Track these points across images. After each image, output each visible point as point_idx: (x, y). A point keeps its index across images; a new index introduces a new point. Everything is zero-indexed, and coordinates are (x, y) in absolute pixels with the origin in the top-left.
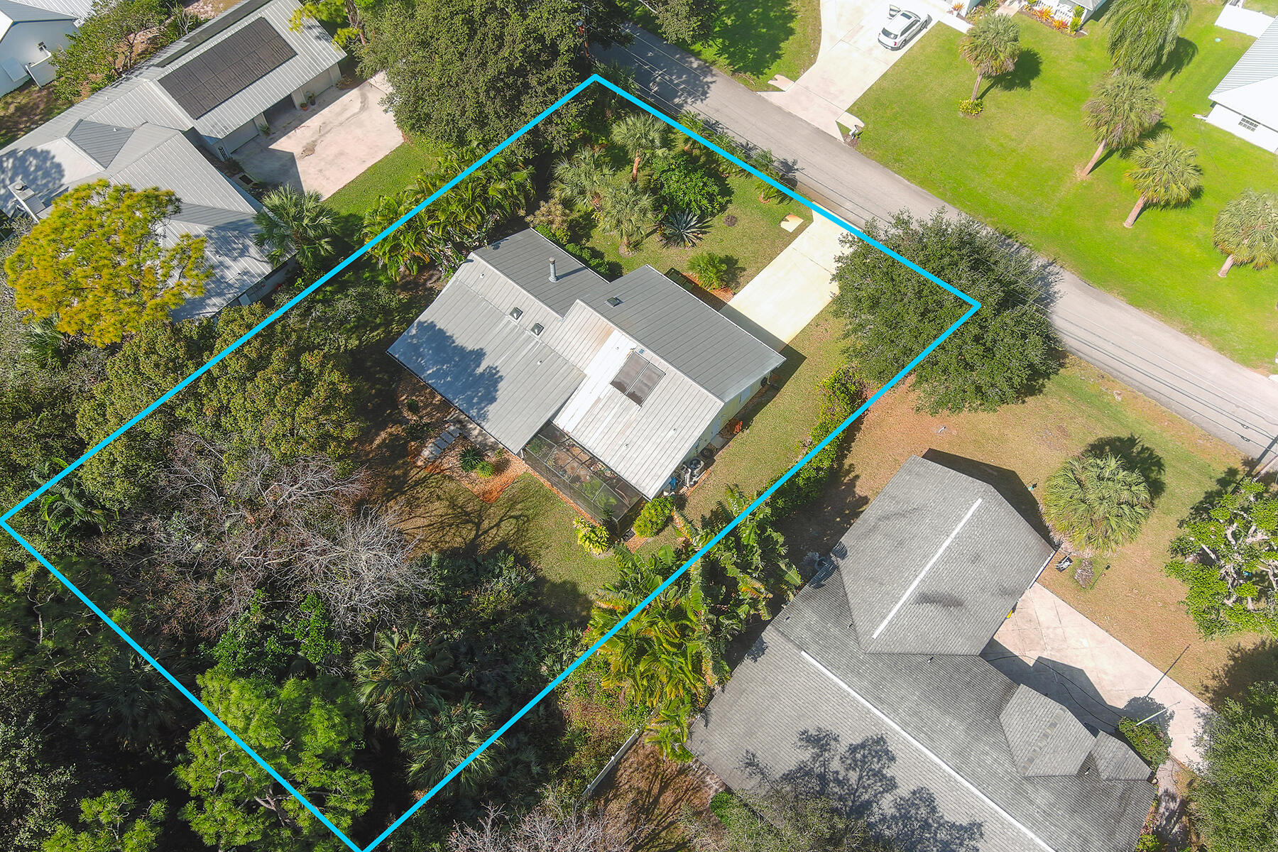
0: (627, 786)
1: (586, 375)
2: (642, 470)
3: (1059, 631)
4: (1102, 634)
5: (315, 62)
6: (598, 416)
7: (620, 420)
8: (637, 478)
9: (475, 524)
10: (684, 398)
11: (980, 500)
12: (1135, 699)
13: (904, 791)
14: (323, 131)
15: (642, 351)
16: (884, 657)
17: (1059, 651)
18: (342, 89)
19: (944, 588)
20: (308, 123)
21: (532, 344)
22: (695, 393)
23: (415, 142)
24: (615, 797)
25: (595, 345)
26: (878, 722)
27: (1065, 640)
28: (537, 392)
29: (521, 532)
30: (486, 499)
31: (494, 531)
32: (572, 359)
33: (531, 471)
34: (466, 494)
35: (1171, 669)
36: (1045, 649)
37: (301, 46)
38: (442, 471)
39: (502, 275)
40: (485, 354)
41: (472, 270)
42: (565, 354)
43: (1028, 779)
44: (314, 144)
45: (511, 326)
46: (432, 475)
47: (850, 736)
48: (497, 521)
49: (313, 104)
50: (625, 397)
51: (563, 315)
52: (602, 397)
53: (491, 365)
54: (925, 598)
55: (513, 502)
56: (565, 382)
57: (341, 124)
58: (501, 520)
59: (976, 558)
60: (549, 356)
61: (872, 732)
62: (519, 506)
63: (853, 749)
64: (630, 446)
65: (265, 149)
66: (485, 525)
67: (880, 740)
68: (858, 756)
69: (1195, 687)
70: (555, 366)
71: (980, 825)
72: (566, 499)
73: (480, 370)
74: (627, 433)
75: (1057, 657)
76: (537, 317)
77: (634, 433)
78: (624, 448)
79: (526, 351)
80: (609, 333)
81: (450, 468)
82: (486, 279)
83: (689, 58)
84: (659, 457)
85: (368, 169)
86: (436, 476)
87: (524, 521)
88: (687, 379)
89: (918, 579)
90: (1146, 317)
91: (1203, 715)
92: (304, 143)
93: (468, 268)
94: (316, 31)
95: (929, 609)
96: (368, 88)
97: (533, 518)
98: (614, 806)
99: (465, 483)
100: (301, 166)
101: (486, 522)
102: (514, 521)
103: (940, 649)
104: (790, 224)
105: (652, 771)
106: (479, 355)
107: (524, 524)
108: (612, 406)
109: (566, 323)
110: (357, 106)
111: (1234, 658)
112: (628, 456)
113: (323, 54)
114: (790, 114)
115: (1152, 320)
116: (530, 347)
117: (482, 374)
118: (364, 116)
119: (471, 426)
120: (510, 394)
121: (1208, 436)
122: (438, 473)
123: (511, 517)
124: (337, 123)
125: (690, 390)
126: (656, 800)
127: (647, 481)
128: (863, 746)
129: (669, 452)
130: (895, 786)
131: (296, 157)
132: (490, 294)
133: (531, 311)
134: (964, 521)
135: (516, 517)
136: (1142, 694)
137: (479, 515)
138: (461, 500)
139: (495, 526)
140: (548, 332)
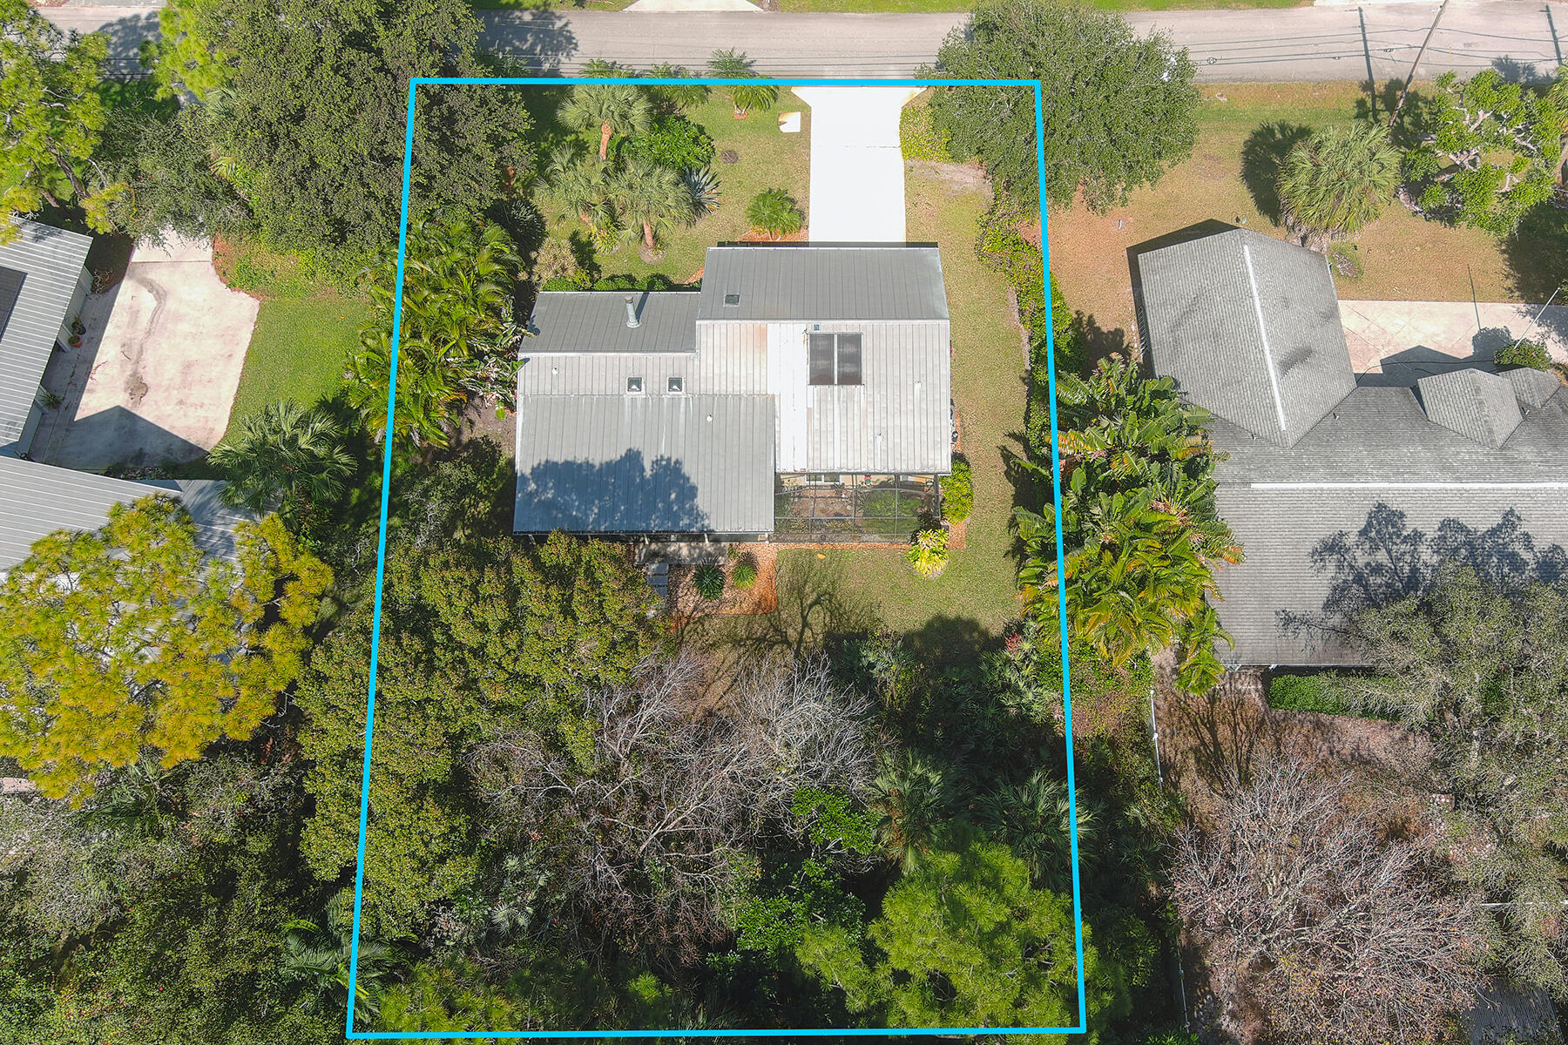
0: (1179, 757)
1: (774, 395)
2: (918, 448)
3: (1373, 327)
4: (1404, 305)
5: (59, 269)
6: (823, 429)
7: (850, 415)
8: (918, 461)
9: (782, 642)
10: (903, 344)
11: (1246, 247)
12: (1475, 338)
13: (1431, 533)
14: (132, 354)
15: (817, 327)
16: (1304, 440)
17: (1389, 343)
18: (106, 291)
19: (1290, 346)
20: (100, 358)
21: (683, 405)
22: (909, 331)
23: (276, 294)
24: (1179, 775)
25: (757, 356)
26: (1366, 494)
27: (1384, 331)
28: (736, 450)
29: (836, 612)
30: (766, 608)
31: (808, 633)
32: (743, 388)
33: (782, 546)
34: (740, 621)
35: (1475, 294)
36: (1378, 351)
37: (21, 260)
38: (689, 617)
39: (580, 354)
40: (639, 453)
41: (535, 374)
42: (730, 390)
43: (1502, 448)
44: (135, 375)
45: (639, 403)
46: (682, 633)
47: (1353, 526)
48: (800, 620)
49: (83, 331)
50: (836, 388)
51: (693, 350)
52: (810, 406)
53: (655, 459)
54: (1286, 366)
55: (797, 590)
56: (757, 418)
57: (149, 333)
58: (804, 618)
59: (1286, 302)
60: (714, 403)
61: (1369, 506)
62: (808, 589)
63: (1363, 533)
64: (884, 434)
65: (72, 425)
66: (792, 634)
67: (1381, 507)
68: (1373, 534)
69: (1503, 296)
70: (730, 409)
71: (1512, 511)
72: (850, 547)
73: (648, 473)
74: (870, 423)
75: (1392, 351)
76: (663, 372)
77: (877, 417)
78: (879, 439)
79: (682, 417)
80: (763, 334)
81: (695, 609)
82: (562, 372)
83: (512, 13)
84: (924, 423)
85: (246, 359)
86: (688, 628)
87: (825, 598)
88: (890, 322)
89: (1267, 352)
90: (1179, 13)
91: (1527, 312)
92: (121, 383)
93: (528, 373)
94: (29, 230)
95: (1295, 372)
96: (139, 271)
97: (834, 589)
98: (1185, 783)
99: (726, 610)
100: (148, 411)
101: (791, 632)
102: (818, 608)
103: (1332, 403)
104: (791, 123)
105: (1188, 722)
106: (633, 457)
107: (830, 602)
108: (830, 407)
109: (704, 357)
110: (147, 300)
111: (1503, 252)
112: (890, 445)
113: (61, 254)
114: (679, 14)
115: (1187, 13)
116: (682, 410)
117: (655, 476)
118: (171, 304)
119: (673, 548)
120: (708, 474)
121: (1319, 84)
122: (688, 624)
123: (811, 606)
124: (140, 335)
125: (902, 331)
126: (1217, 745)
127: (931, 456)
128: (1369, 524)
129: (931, 410)
130: (1421, 535)
131: (129, 407)
132: (582, 386)
133: (649, 371)
134: (1251, 274)
135: (817, 602)
136: (1476, 330)
137: (776, 630)
138: (742, 633)
139: (804, 627)
140: (690, 378)
